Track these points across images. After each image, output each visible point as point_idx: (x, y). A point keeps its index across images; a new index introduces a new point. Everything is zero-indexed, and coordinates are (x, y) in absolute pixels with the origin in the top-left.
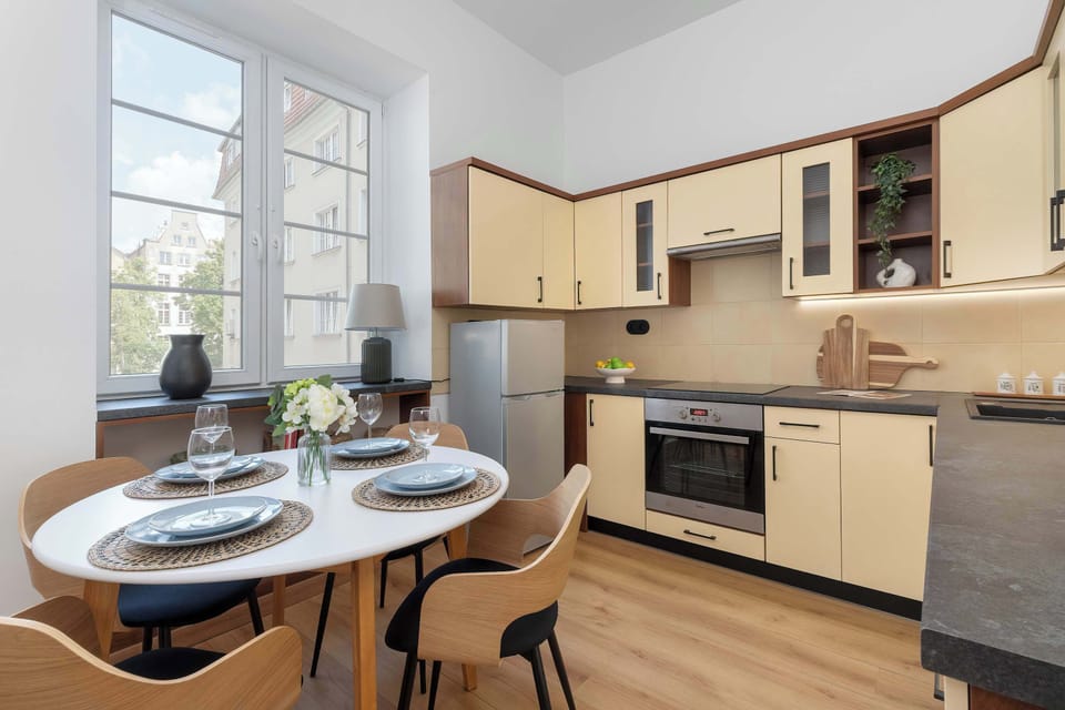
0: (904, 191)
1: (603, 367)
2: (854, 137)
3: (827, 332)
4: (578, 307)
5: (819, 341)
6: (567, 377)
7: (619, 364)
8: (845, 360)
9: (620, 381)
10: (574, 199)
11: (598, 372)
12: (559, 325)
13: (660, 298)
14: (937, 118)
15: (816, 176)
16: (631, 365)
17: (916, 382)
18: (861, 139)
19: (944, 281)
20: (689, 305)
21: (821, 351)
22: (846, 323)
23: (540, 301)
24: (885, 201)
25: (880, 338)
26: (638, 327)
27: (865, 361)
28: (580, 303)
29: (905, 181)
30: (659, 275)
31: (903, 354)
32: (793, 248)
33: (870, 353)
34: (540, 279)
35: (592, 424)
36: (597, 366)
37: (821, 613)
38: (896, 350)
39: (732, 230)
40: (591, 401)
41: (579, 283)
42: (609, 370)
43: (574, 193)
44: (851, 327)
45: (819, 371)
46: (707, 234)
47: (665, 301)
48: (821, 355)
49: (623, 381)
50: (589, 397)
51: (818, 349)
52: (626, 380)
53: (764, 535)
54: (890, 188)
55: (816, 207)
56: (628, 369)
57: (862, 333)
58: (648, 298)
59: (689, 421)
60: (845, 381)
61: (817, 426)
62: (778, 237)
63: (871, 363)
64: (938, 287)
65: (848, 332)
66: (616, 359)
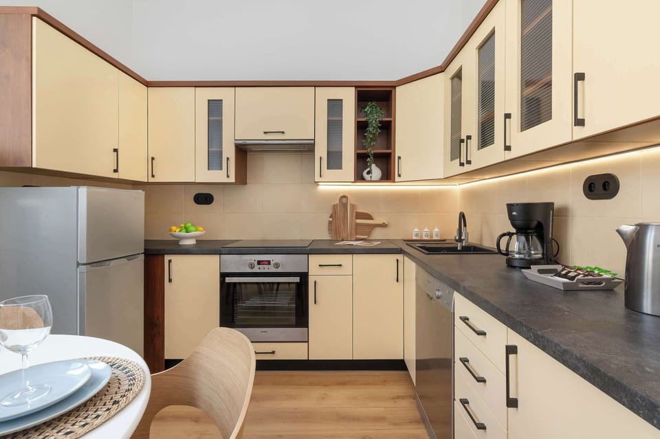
0: (380, 125)
1: (176, 231)
2: (356, 87)
3: (334, 205)
4: (151, 180)
5: (330, 212)
6: (146, 242)
7: (192, 228)
8: (344, 223)
9: (192, 242)
10: (148, 84)
11: (172, 235)
12: (140, 194)
13: (228, 176)
14: (395, 87)
15: (335, 106)
16: (201, 229)
17: (378, 234)
18: (359, 89)
19: (397, 179)
20: (246, 184)
21: (331, 217)
22: (344, 200)
23: (116, 171)
24: (371, 129)
25: (360, 210)
26: (204, 199)
27: (354, 224)
28: (153, 176)
29: (380, 119)
30: (228, 159)
31: (372, 219)
32: (321, 151)
33: (357, 218)
34: (116, 150)
35: (170, 281)
36: (171, 230)
37: (343, 384)
38: (369, 217)
39: (283, 133)
40: (170, 261)
41: (153, 159)
42: (183, 234)
43: (148, 79)
44: (347, 202)
45: (330, 230)
46: (265, 133)
47: (232, 179)
48: (331, 219)
49: (195, 242)
50: (167, 258)
51: (329, 216)
52: (197, 241)
53: (308, 342)
54: (374, 122)
55: (334, 127)
56: (198, 232)
57: (353, 206)
58: (218, 176)
59: (256, 270)
60: (344, 235)
61: (340, 265)
62: (313, 142)
63: (357, 225)
64: (394, 181)
65: (345, 205)
66: (189, 225)
